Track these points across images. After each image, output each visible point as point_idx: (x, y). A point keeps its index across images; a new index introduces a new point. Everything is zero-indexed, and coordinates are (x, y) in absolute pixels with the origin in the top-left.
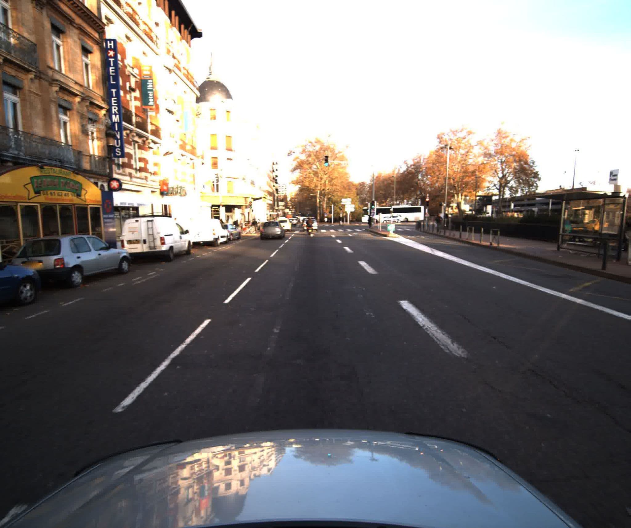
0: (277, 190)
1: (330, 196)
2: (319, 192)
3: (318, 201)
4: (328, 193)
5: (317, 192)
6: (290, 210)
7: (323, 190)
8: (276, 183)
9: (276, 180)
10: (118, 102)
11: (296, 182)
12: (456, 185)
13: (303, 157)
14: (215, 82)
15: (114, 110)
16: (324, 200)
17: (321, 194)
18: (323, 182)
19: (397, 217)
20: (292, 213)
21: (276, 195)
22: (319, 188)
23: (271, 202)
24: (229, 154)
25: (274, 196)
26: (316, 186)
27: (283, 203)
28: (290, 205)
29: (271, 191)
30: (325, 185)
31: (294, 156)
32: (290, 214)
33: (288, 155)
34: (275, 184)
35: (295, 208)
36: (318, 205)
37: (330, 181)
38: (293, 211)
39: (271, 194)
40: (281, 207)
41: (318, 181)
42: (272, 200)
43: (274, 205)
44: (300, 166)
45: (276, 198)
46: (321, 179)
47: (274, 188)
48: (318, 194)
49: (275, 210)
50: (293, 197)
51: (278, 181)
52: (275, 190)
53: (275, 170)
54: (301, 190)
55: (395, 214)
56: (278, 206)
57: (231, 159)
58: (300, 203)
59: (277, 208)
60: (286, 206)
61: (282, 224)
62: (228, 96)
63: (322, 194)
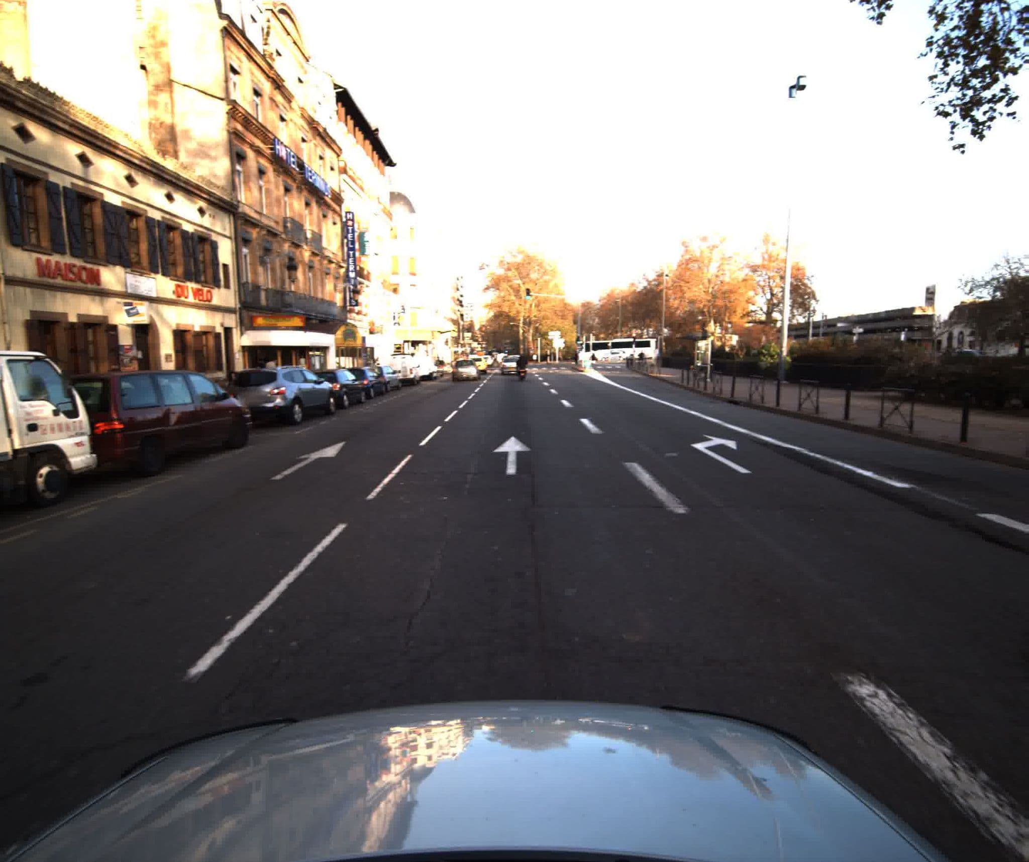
0: (462, 315)
1: (537, 325)
2: (522, 319)
3: (521, 331)
4: (536, 322)
5: (519, 320)
6: (479, 344)
7: (529, 317)
8: (462, 306)
9: (461, 302)
10: (355, 261)
11: (490, 306)
12: (705, 310)
13: (501, 272)
14: (396, 193)
15: (351, 268)
16: (529, 331)
17: (524, 323)
18: (528, 306)
19: (618, 353)
20: (482, 348)
21: (461, 323)
22: (522, 314)
23: (455, 334)
24: (413, 279)
25: (459, 324)
26: (518, 312)
27: (469, 335)
28: (479, 336)
29: (455, 317)
30: (530, 311)
31: (488, 271)
32: (479, 349)
33: (481, 269)
34: (460, 308)
35: (487, 341)
36: (521, 338)
37: (537, 306)
38: (484, 346)
39: (455, 322)
40: (467, 341)
41: (520, 305)
42: (457, 330)
43: (459, 339)
44: (496, 284)
45: (461, 327)
46: (525, 302)
47: (458, 314)
48: (521, 322)
49: (460, 345)
50: (484, 323)
51: (463, 303)
52: (459, 316)
53: (460, 288)
54: (497, 316)
55: (615, 350)
56: (463, 339)
57: (414, 285)
58: (494, 333)
59: (462, 342)
60: (474, 338)
61: (477, 363)
62: (412, 210)
63: (528, 323)
